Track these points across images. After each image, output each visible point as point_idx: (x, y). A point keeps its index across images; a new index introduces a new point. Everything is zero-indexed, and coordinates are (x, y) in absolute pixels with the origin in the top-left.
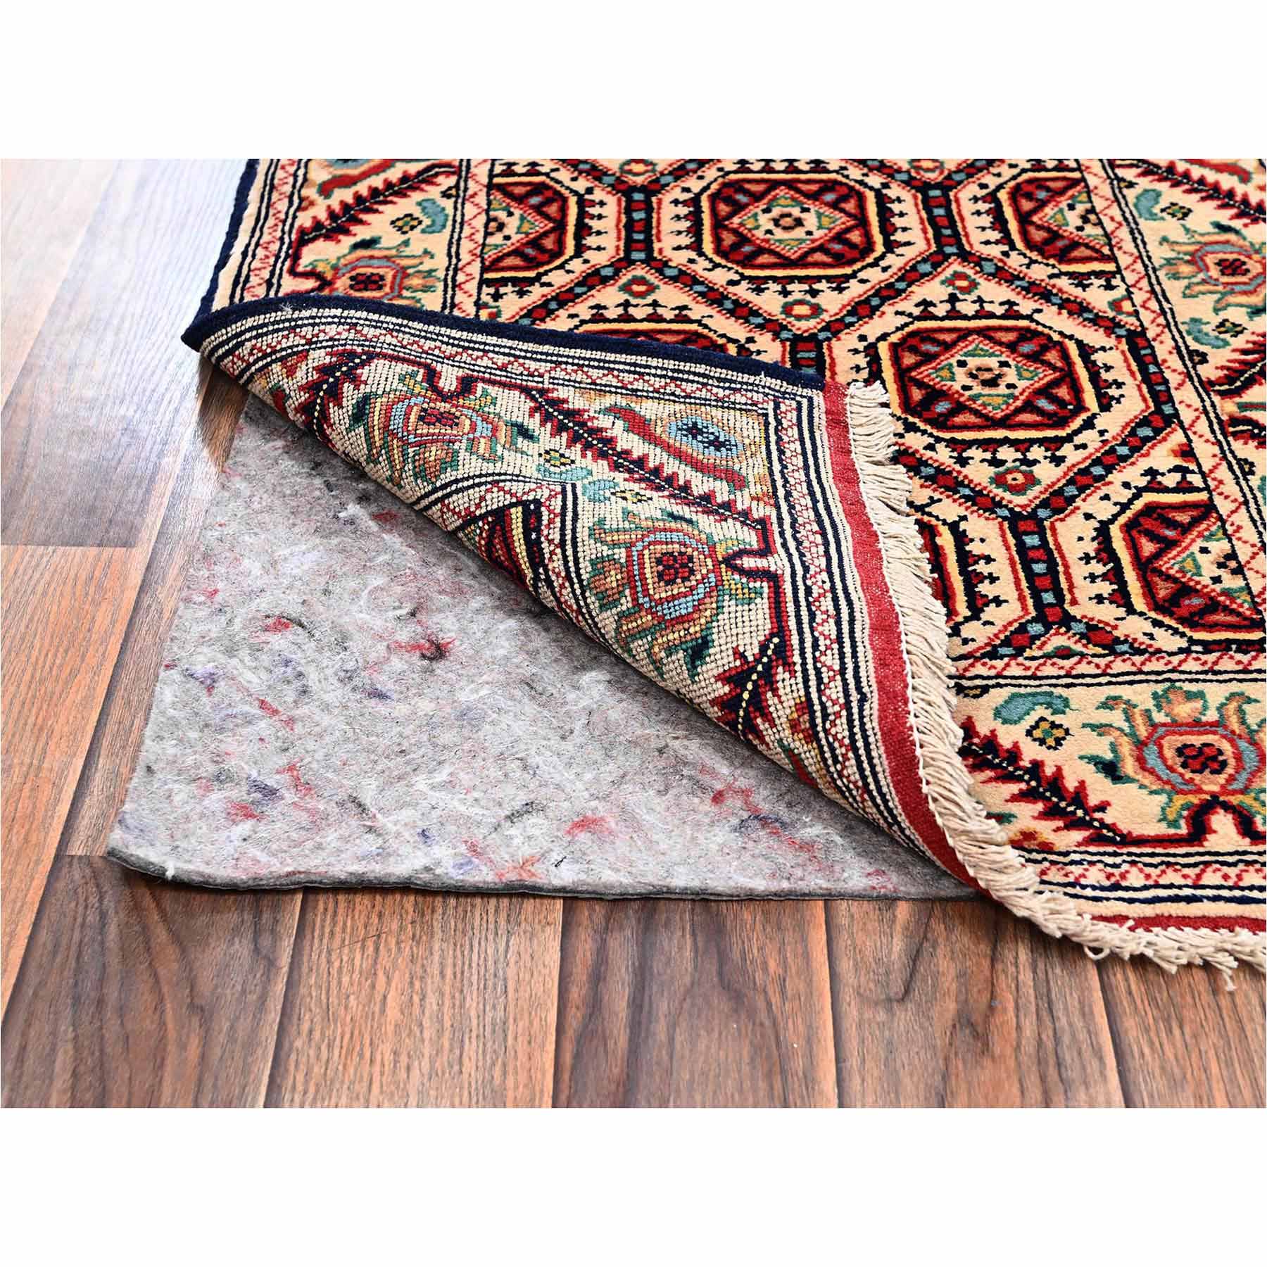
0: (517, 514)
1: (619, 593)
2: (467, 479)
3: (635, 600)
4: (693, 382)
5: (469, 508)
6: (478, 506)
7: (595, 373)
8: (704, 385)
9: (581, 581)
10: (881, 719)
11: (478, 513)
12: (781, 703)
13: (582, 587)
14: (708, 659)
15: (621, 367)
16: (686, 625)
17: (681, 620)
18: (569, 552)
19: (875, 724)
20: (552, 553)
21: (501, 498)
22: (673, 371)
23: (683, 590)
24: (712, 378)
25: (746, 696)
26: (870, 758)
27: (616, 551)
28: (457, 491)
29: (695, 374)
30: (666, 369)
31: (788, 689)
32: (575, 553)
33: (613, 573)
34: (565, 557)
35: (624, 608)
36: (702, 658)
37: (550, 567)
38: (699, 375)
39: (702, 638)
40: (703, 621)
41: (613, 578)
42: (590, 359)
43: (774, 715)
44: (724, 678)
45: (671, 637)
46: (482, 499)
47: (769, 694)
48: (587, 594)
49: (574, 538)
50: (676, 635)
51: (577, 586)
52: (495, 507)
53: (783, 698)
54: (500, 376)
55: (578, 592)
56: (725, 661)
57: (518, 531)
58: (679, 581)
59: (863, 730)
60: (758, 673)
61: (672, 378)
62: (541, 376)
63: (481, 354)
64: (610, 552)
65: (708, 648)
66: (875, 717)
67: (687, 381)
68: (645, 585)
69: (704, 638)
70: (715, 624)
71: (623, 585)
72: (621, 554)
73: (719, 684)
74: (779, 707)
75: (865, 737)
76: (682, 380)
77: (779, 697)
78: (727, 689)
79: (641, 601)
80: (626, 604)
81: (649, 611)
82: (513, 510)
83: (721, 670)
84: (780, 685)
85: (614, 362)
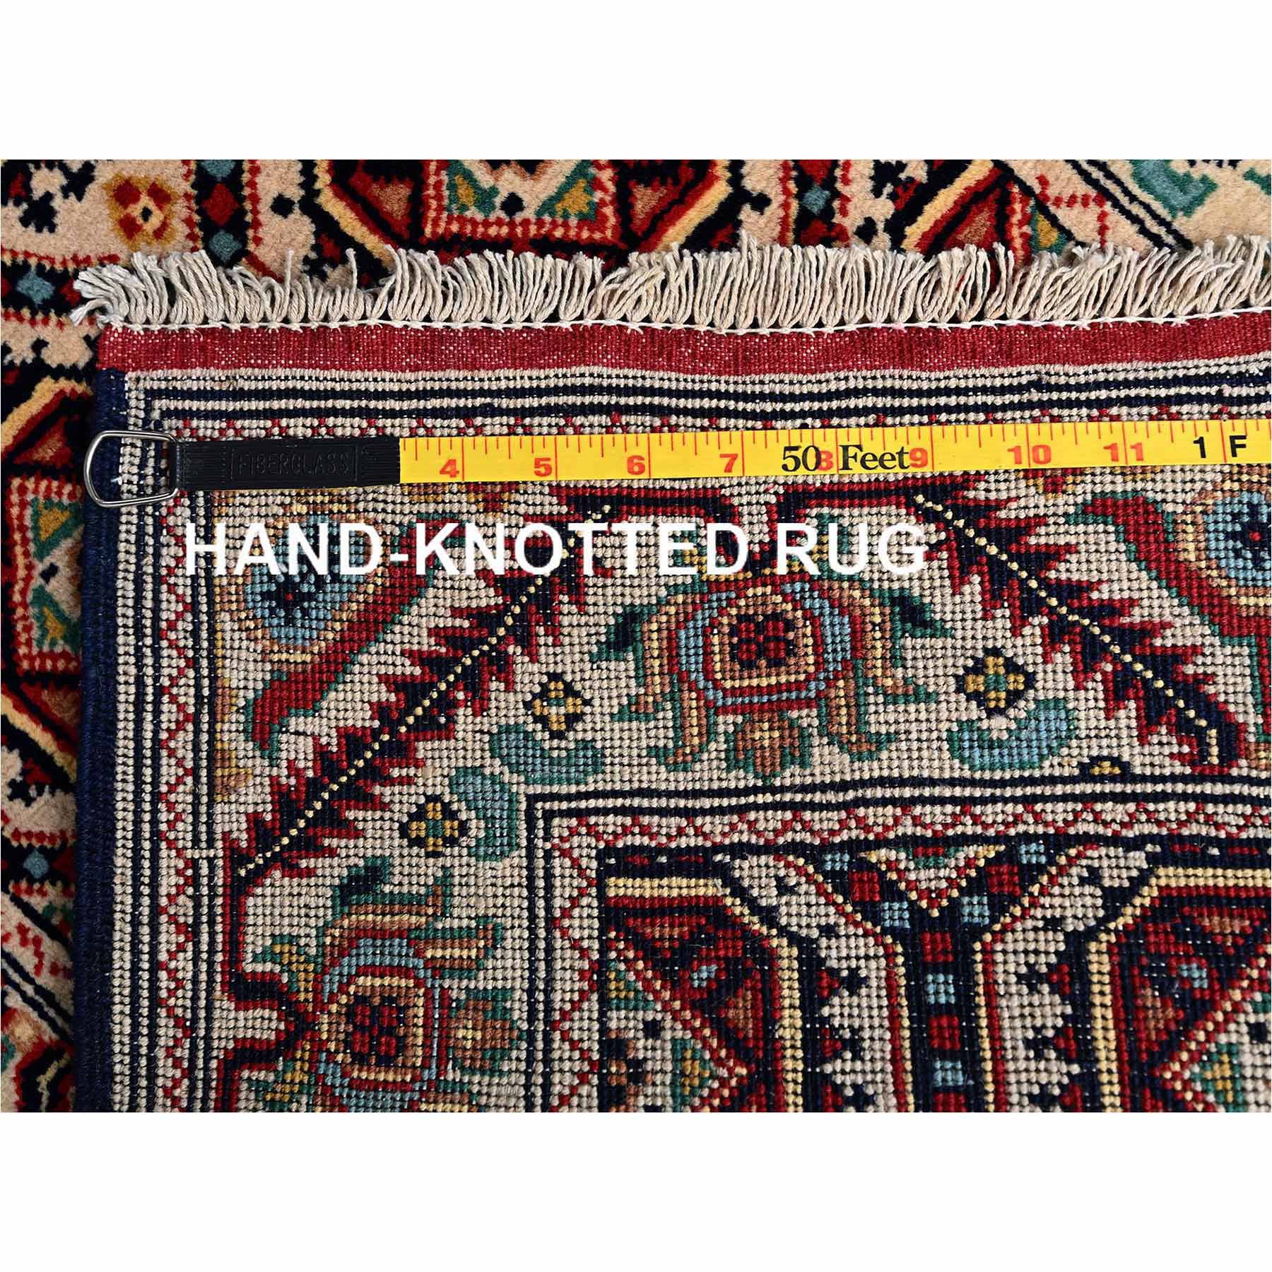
0: (619, 887)
1: (791, 727)
2: (533, 970)
3: (808, 703)
4: (157, 600)
5: (581, 972)
6: (584, 953)
7: (169, 771)
8: (158, 580)
9: (755, 790)
10: (1075, 362)
11: (596, 956)
12: (1018, 498)
13: (763, 790)
14: (927, 600)
15: (148, 727)
16: (869, 627)
17: (858, 634)
18: (706, 803)
19: (1081, 370)
20: (699, 832)
21: (586, 912)
22: (139, 635)
23: (808, 631)
24: (139, 566)
25: (993, 550)
26: (1127, 384)
27: (721, 729)
28: (548, 991)
29: (139, 598)
30: (138, 649)
31: (1003, 486)
32: (711, 794)
33: (757, 735)
34: (712, 811)
35: (816, 722)
36: (922, 608)
37: (718, 839)
38: (139, 589)
39: (892, 605)
40: (867, 602)
41: (765, 735)
42: (138, 781)
43: (1032, 513)
44: (958, 581)
45: (879, 653)
46: (575, 945)
47: (1002, 514)
48: (778, 783)
49: (686, 794)
50: (879, 644)
51: (760, 799)
52: (596, 924)
53: (1013, 494)
54: (212, 935)
55: (769, 798)
56: (936, 574)
57: (647, 888)
58: (791, 635)
59: (1087, 387)
60: (967, 526)
61: (158, 635)
62: (194, 863)
63: (163, 975)
64: (722, 738)
65: (910, 597)
66: (1070, 369)
67: (156, 610)
68: (789, 687)
69: (894, 602)
70: (876, 585)
71: (781, 720)
72: (726, 723)
73: (967, 589)
74: (1022, 502)
75: (1098, 385)
76: (156, 619)
77: (1009, 499)
78: (976, 579)
79: (813, 694)
80: (808, 718)
81: (830, 683)
82: (612, 893)
83: (947, 582)
84: (993, 496)
85: (138, 738)
